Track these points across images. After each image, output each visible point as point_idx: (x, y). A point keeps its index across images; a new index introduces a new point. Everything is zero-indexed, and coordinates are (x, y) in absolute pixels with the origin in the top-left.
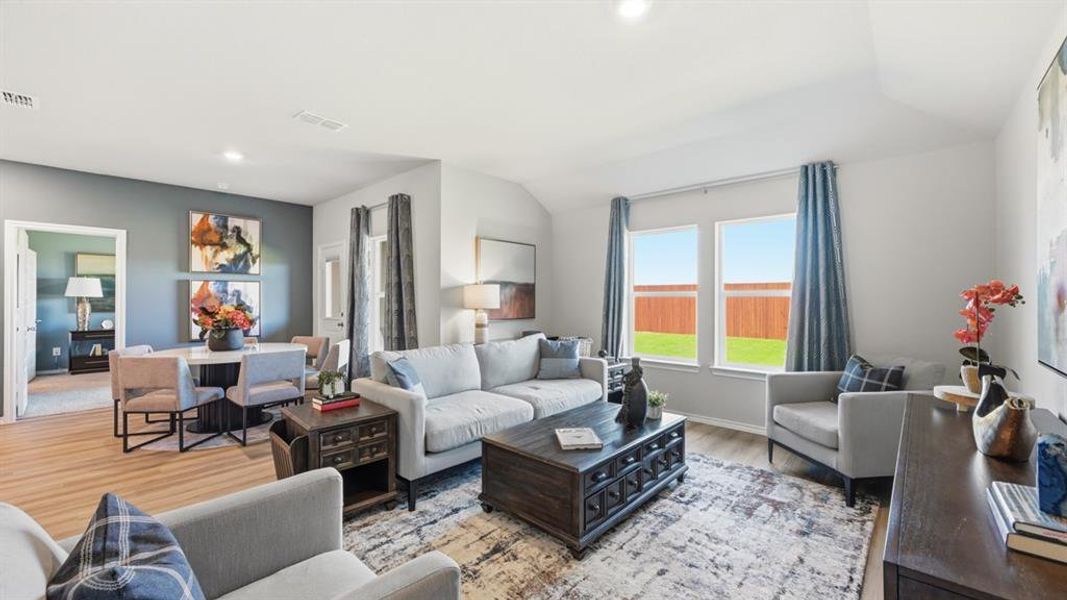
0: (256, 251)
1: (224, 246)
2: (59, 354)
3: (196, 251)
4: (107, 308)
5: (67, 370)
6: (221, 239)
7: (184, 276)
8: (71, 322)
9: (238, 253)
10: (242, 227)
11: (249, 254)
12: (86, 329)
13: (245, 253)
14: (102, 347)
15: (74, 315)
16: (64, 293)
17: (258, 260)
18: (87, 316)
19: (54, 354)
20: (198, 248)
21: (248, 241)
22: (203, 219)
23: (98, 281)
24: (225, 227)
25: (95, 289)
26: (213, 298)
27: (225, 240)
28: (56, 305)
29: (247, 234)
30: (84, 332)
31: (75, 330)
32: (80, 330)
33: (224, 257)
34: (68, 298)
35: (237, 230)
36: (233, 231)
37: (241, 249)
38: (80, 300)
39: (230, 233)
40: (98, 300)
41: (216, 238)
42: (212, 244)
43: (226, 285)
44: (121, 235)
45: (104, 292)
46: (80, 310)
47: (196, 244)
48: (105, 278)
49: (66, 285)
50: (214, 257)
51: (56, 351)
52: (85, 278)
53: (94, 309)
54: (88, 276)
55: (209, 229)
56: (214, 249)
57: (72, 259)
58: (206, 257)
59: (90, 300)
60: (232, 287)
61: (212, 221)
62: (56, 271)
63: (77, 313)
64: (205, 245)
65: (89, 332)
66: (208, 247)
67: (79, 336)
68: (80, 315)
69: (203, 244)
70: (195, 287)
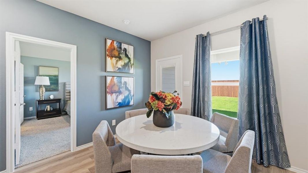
0: (132, 62)
1: (120, 58)
2: (32, 110)
3: (108, 59)
4: (51, 90)
5: (36, 117)
6: (119, 54)
7: (104, 74)
8: (37, 96)
9: (125, 62)
10: (127, 48)
11: (130, 63)
12: (43, 99)
13: (128, 62)
14: (50, 107)
15: (39, 93)
16: (34, 83)
17: (133, 66)
18: (44, 93)
19: (30, 110)
20: (110, 58)
21: (129, 56)
22: (112, 43)
23: (48, 78)
24: (120, 48)
25: (46, 82)
26: (116, 86)
27: (120, 55)
28: (31, 88)
29: (129, 52)
30: (42, 101)
31: (39, 100)
32: (41, 99)
33: (121, 64)
34: (35, 85)
35: (125, 50)
36: (124, 51)
37: (127, 60)
38: (40, 86)
39: (122, 51)
40: (48, 86)
41: (117, 54)
42: (116, 57)
43: (121, 79)
44: (74, 48)
45: (50, 83)
46: (41, 91)
47: (109, 56)
48: (50, 77)
49: (35, 80)
50: (116, 64)
51: (31, 109)
52: (43, 77)
53: (46, 91)
54: (44, 76)
55: (114, 49)
56: (116, 60)
57: (37, 68)
58: (113, 63)
59: (45, 86)
60: (123, 81)
61: (115, 44)
62: (31, 74)
63: (40, 92)
64: (113, 57)
65: (44, 101)
66: (114, 58)
67: (40, 102)
68: (41, 93)
69: (112, 57)
70: (109, 79)
